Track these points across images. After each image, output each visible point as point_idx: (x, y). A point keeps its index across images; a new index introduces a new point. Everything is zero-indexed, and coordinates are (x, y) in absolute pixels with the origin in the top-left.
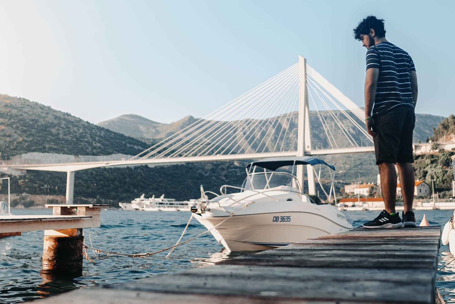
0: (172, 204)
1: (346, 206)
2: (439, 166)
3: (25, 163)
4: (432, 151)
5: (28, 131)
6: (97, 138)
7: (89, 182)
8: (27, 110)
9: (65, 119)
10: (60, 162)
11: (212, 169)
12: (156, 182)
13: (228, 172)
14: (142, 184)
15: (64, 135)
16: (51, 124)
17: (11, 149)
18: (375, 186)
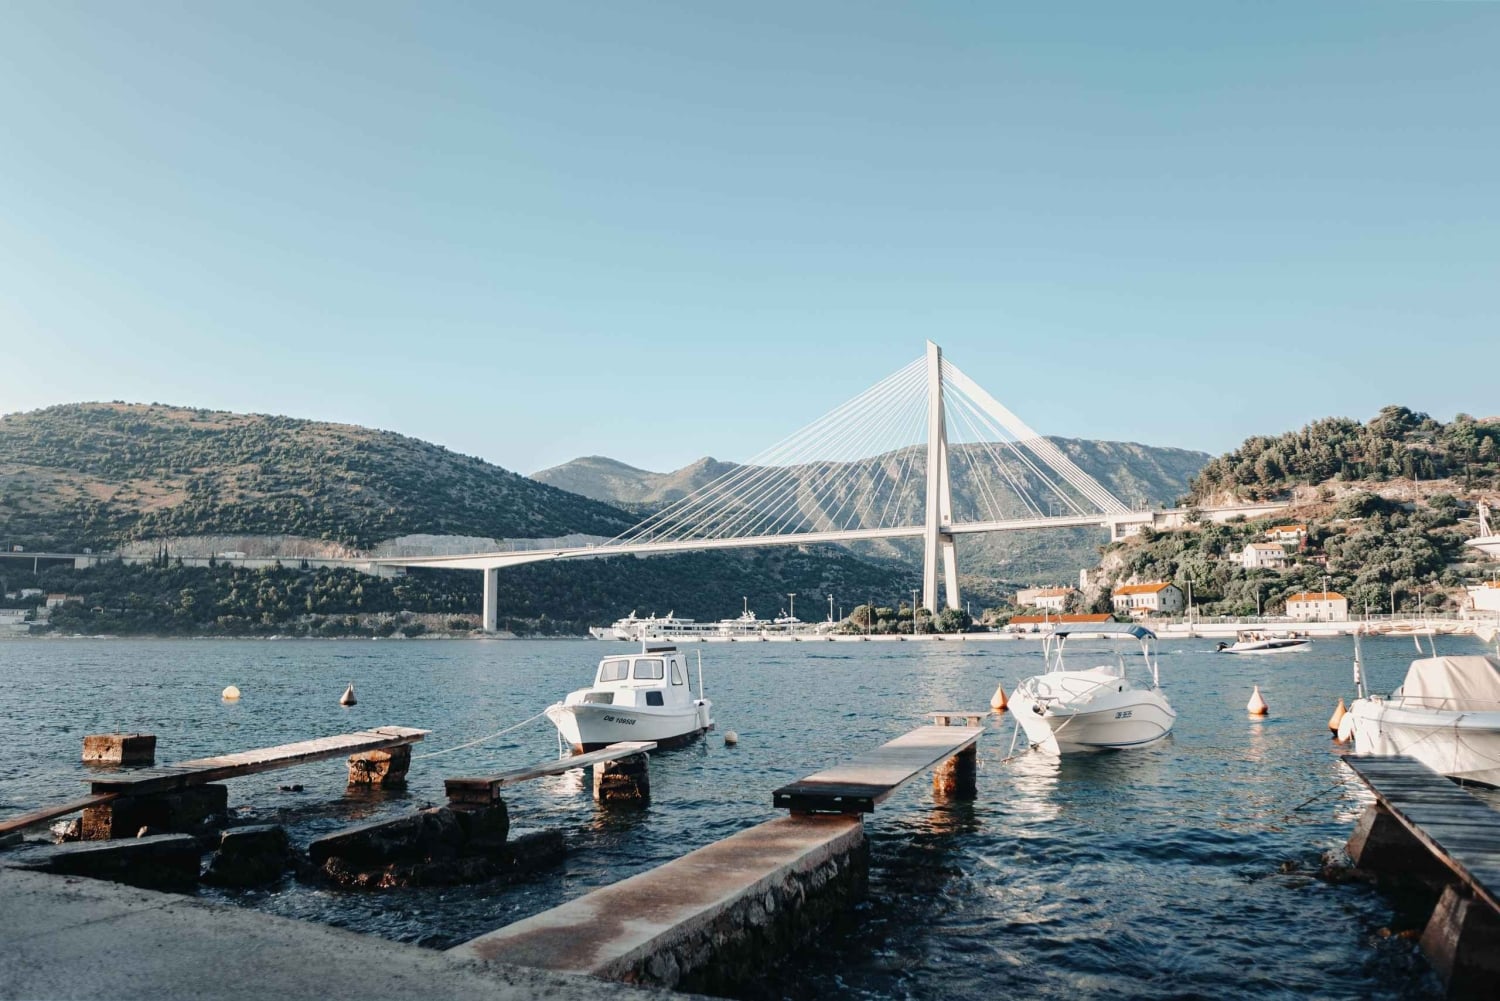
0: (690, 629)
1: (1021, 631)
2: (1202, 554)
3: (403, 556)
4: (1186, 525)
5: (406, 494)
6: (536, 505)
7: (525, 588)
8: (400, 455)
9: (472, 470)
10: (467, 551)
11: (757, 559)
12: (650, 585)
13: (787, 565)
14: (626, 590)
15: (474, 500)
16: (447, 479)
17: (374, 529)
18: (1076, 593)
